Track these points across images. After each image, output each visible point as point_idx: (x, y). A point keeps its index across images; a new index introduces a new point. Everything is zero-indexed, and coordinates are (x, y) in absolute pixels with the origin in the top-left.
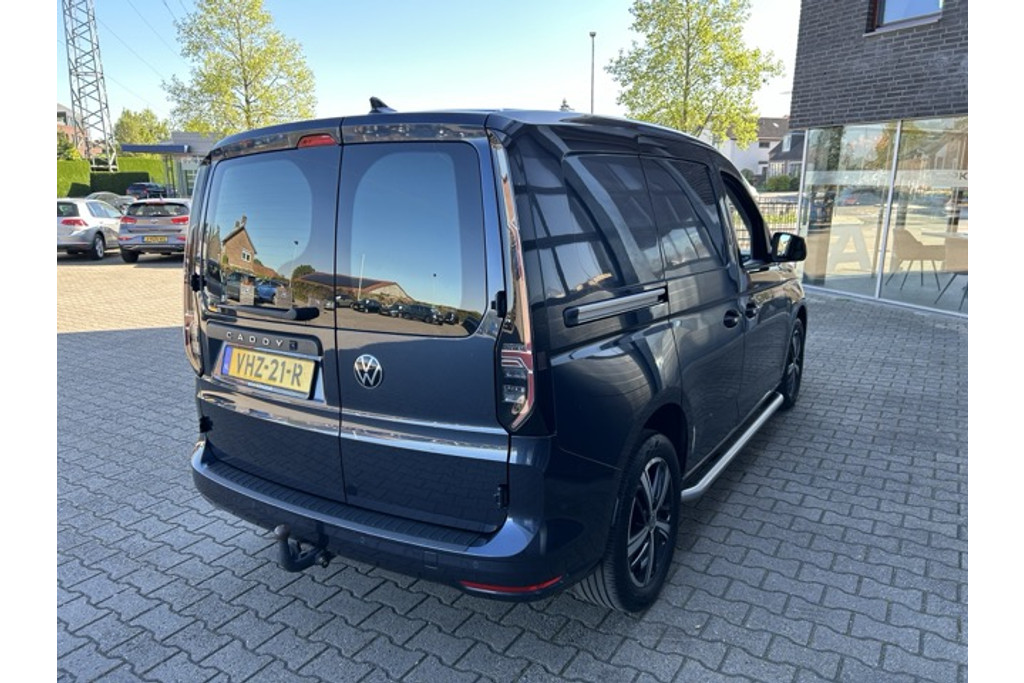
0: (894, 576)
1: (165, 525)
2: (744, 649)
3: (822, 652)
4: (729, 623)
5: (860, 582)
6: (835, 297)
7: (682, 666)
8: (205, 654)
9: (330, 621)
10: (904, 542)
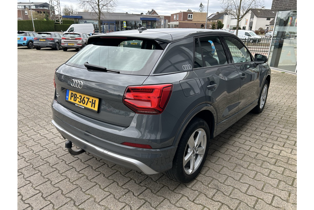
0: (270, 172)
1: (35, 132)
2: (205, 195)
3: (233, 199)
4: (203, 184)
5: (256, 174)
6: (280, 72)
7: (180, 198)
8: (28, 176)
9: (71, 169)
10: (278, 161)
